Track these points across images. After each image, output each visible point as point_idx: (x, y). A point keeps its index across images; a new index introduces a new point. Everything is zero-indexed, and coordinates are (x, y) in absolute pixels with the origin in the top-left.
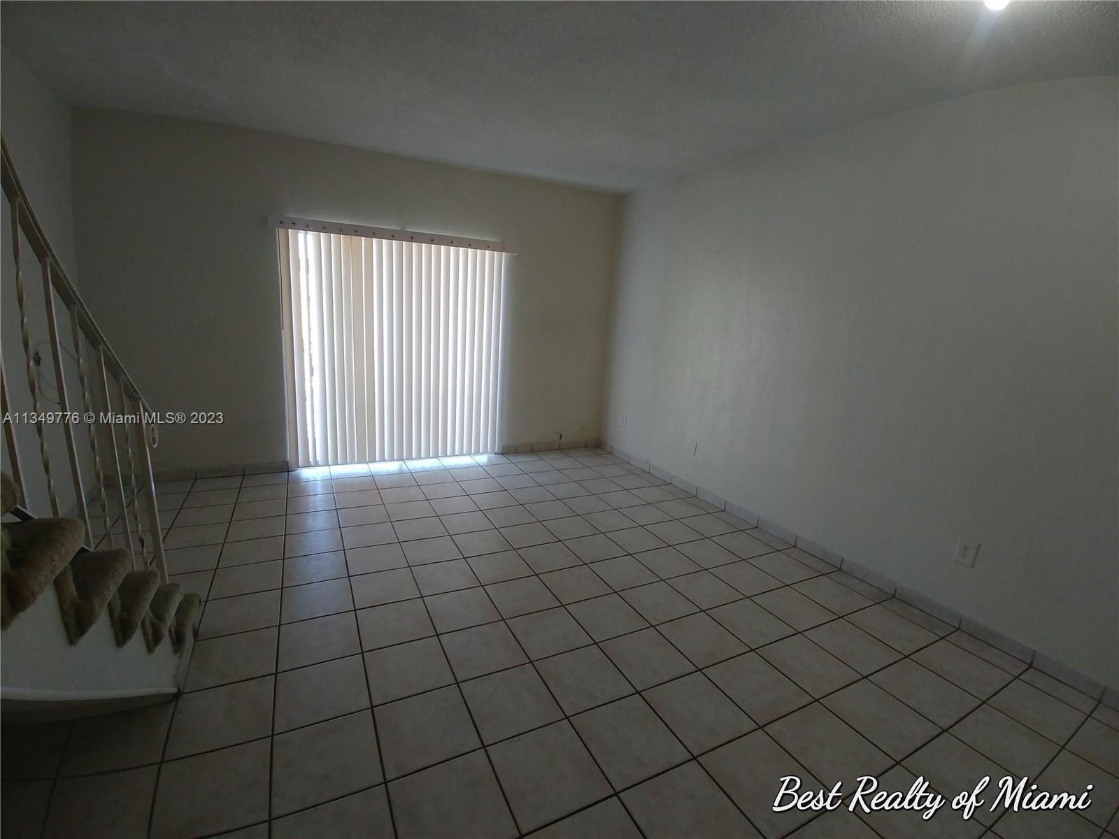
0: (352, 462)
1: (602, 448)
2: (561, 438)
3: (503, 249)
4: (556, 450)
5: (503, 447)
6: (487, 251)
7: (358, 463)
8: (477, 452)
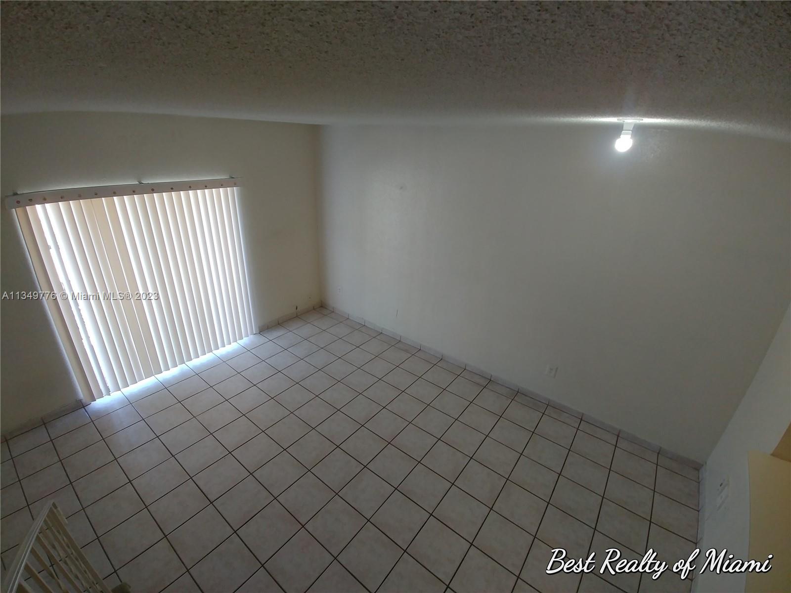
0: (141, 379)
1: (326, 308)
2: (297, 309)
3: (235, 185)
4: (295, 317)
5: (259, 327)
6: (221, 189)
7: (146, 378)
8: (241, 338)
